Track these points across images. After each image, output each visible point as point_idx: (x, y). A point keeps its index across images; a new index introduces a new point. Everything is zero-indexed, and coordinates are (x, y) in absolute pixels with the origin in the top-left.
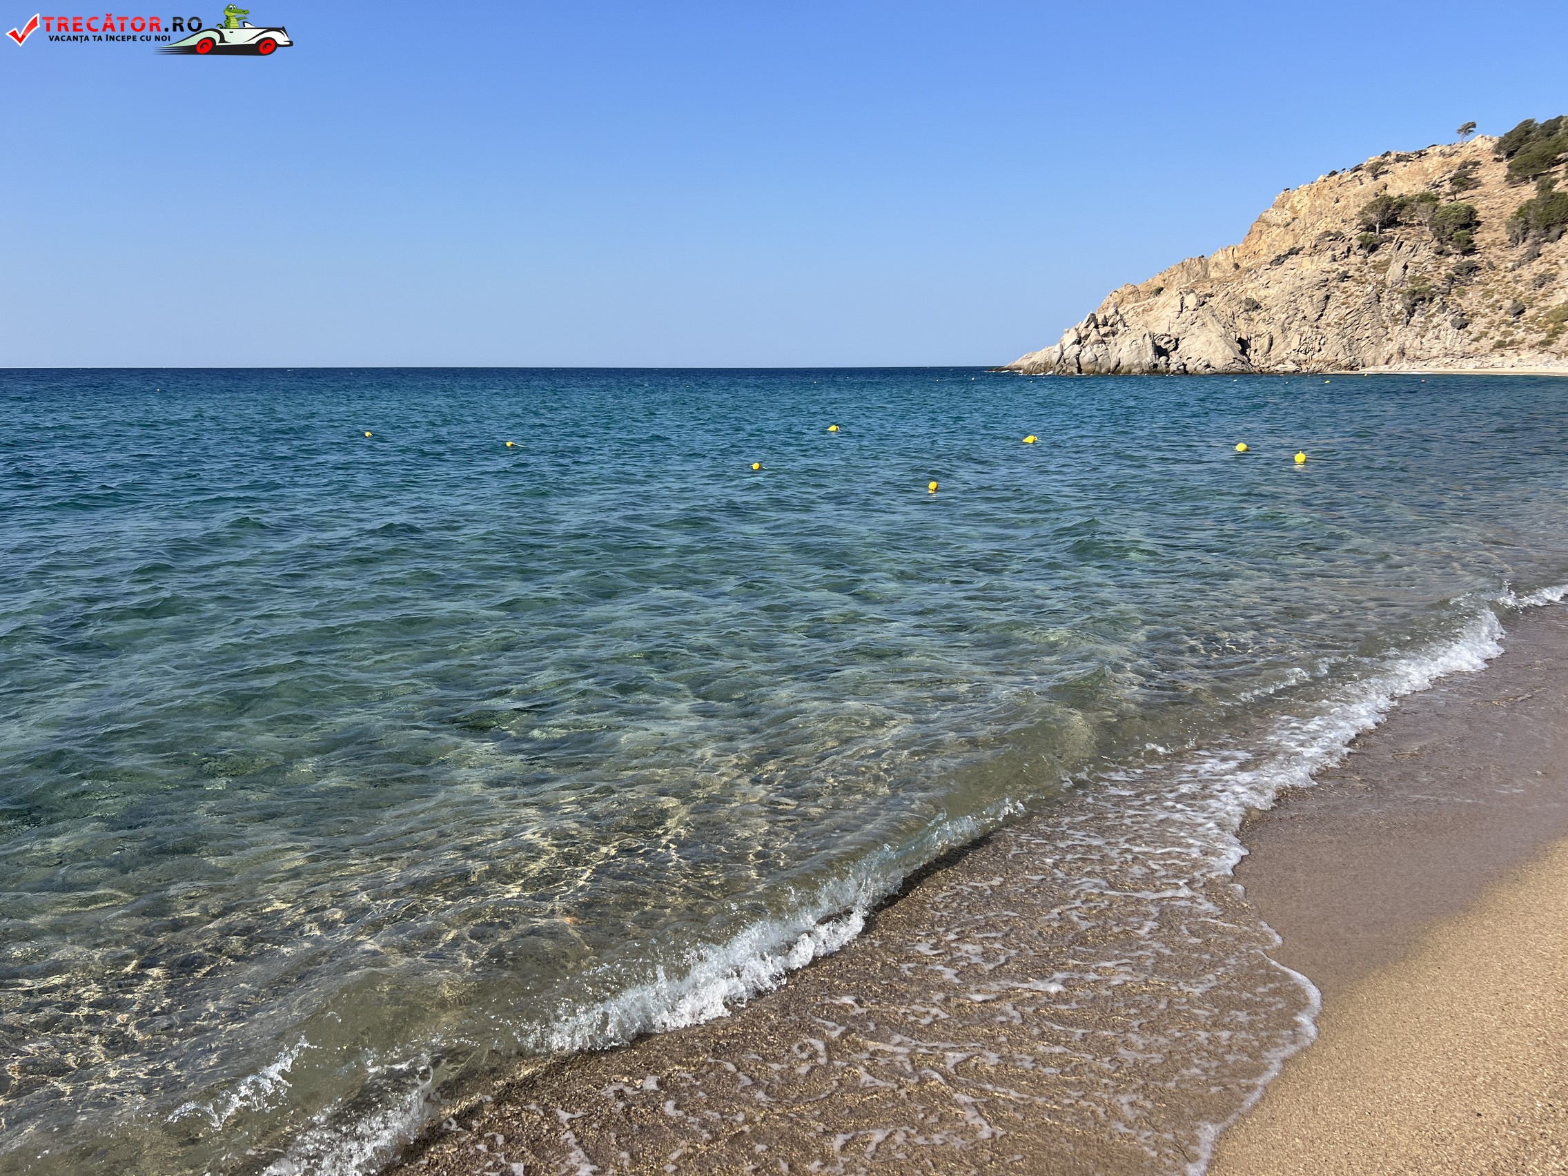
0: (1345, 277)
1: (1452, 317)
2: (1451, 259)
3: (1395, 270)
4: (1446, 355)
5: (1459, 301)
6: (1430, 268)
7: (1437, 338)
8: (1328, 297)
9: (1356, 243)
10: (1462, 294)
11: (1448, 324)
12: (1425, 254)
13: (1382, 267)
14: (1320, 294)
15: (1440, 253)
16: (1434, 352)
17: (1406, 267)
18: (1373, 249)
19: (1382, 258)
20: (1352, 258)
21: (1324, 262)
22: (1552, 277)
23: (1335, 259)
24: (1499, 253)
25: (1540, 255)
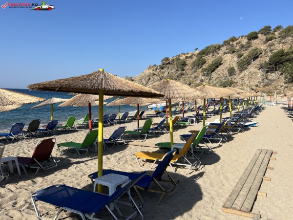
0: (154, 74)
2: (179, 72)
3: (166, 74)
6: (174, 74)
8: (149, 79)
9: (159, 67)
12: (174, 70)
13: (163, 73)
14: (147, 78)
15: (177, 70)
17: (169, 73)
18: (162, 68)
19: (164, 71)
20: (158, 71)
21: (151, 71)
22: (198, 77)
23: (153, 70)
24: (189, 71)
25: (196, 72)
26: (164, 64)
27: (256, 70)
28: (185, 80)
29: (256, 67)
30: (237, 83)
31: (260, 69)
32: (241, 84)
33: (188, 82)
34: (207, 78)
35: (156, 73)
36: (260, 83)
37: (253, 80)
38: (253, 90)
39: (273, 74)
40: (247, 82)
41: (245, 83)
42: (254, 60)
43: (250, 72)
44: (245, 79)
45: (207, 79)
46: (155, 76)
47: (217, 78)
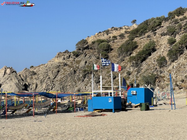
0: (66, 65)
1: (95, 79)
3: (82, 63)
7: (91, 86)
8: (59, 71)
9: (72, 54)
12: (94, 58)
13: (78, 62)
14: (56, 70)
15: (98, 58)
17: (86, 62)
18: (77, 56)
19: (79, 59)
20: (71, 59)
21: (61, 60)
22: (125, 67)
23: (64, 59)
24: (115, 59)
25: (124, 60)
26: (80, 50)
28: (108, 72)
30: (164, 77)
33: (112, 75)
35: (68, 63)
37: (180, 74)
38: (178, 86)
40: (174, 77)
43: (179, 64)
44: (172, 72)
45: (135, 71)
46: (66, 67)
47: (147, 70)
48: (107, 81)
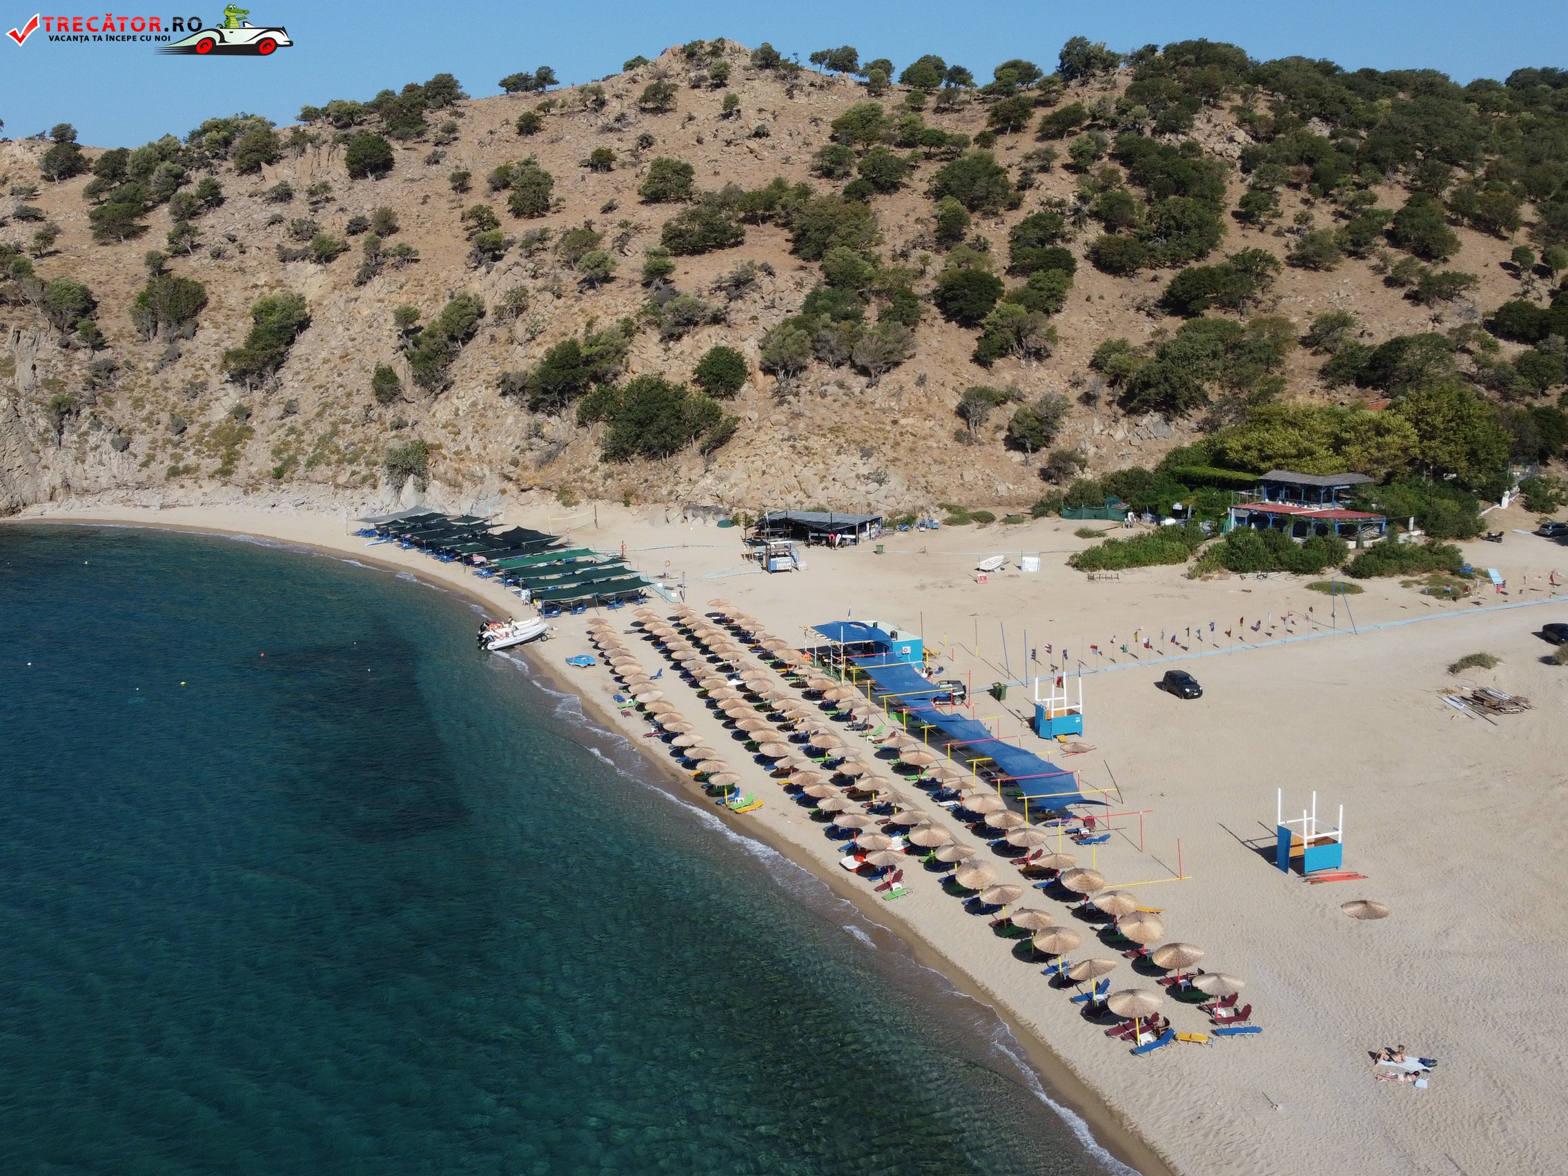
1: (109, 437)
2: (81, 355)
3: (23, 372)
4: (118, 486)
5: (109, 413)
6: (61, 367)
7: (101, 463)
10: (110, 403)
11: (107, 446)
12: (49, 347)
13: (7, 368)
15: (66, 346)
16: (104, 481)
17: (34, 367)
22: (203, 386)
24: (132, 348)
25: (180, 356)
27: (492, 395)
28: (138, 404)
29: (488, 385)
30: (439, 447)
31: (504, 394)
32: (456, 453)
33: (165, 417)
34: (258, 395)
36: (523, 451)
37: (491, 437)
38: (510, 479)
39: (554, 420)
40: (475, 446)
41: (468, 448)
42: (464, 344)
43: (474, 404)
44: (464, 433)
45: (265, 405)
47: (326, 406)
48: (154, 441)
